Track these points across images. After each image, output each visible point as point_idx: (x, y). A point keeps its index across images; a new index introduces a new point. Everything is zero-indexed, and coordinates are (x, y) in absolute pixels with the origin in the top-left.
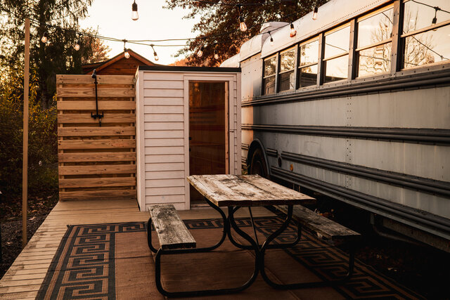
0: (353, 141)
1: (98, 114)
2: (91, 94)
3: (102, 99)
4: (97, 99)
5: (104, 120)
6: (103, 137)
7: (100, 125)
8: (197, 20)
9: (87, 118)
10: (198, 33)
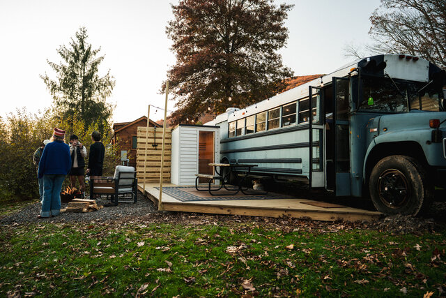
0: (267, 151)
1: (155, 145)
2: (152, 136)
3: (157, 138)
4: (155, 138)
5: (157, 148)
6: (157, 155)
7: (156, 149)
8: (177, 101)
9: (151, 146)
10: (177, 109)
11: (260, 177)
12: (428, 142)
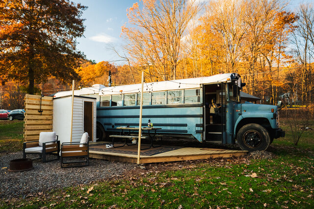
1: (41, 111)
4: (41, 105)
6: (41, 120)
7: (41, 115)
9: (37, 112)
11: (160, 136)
12: (272, 119)
